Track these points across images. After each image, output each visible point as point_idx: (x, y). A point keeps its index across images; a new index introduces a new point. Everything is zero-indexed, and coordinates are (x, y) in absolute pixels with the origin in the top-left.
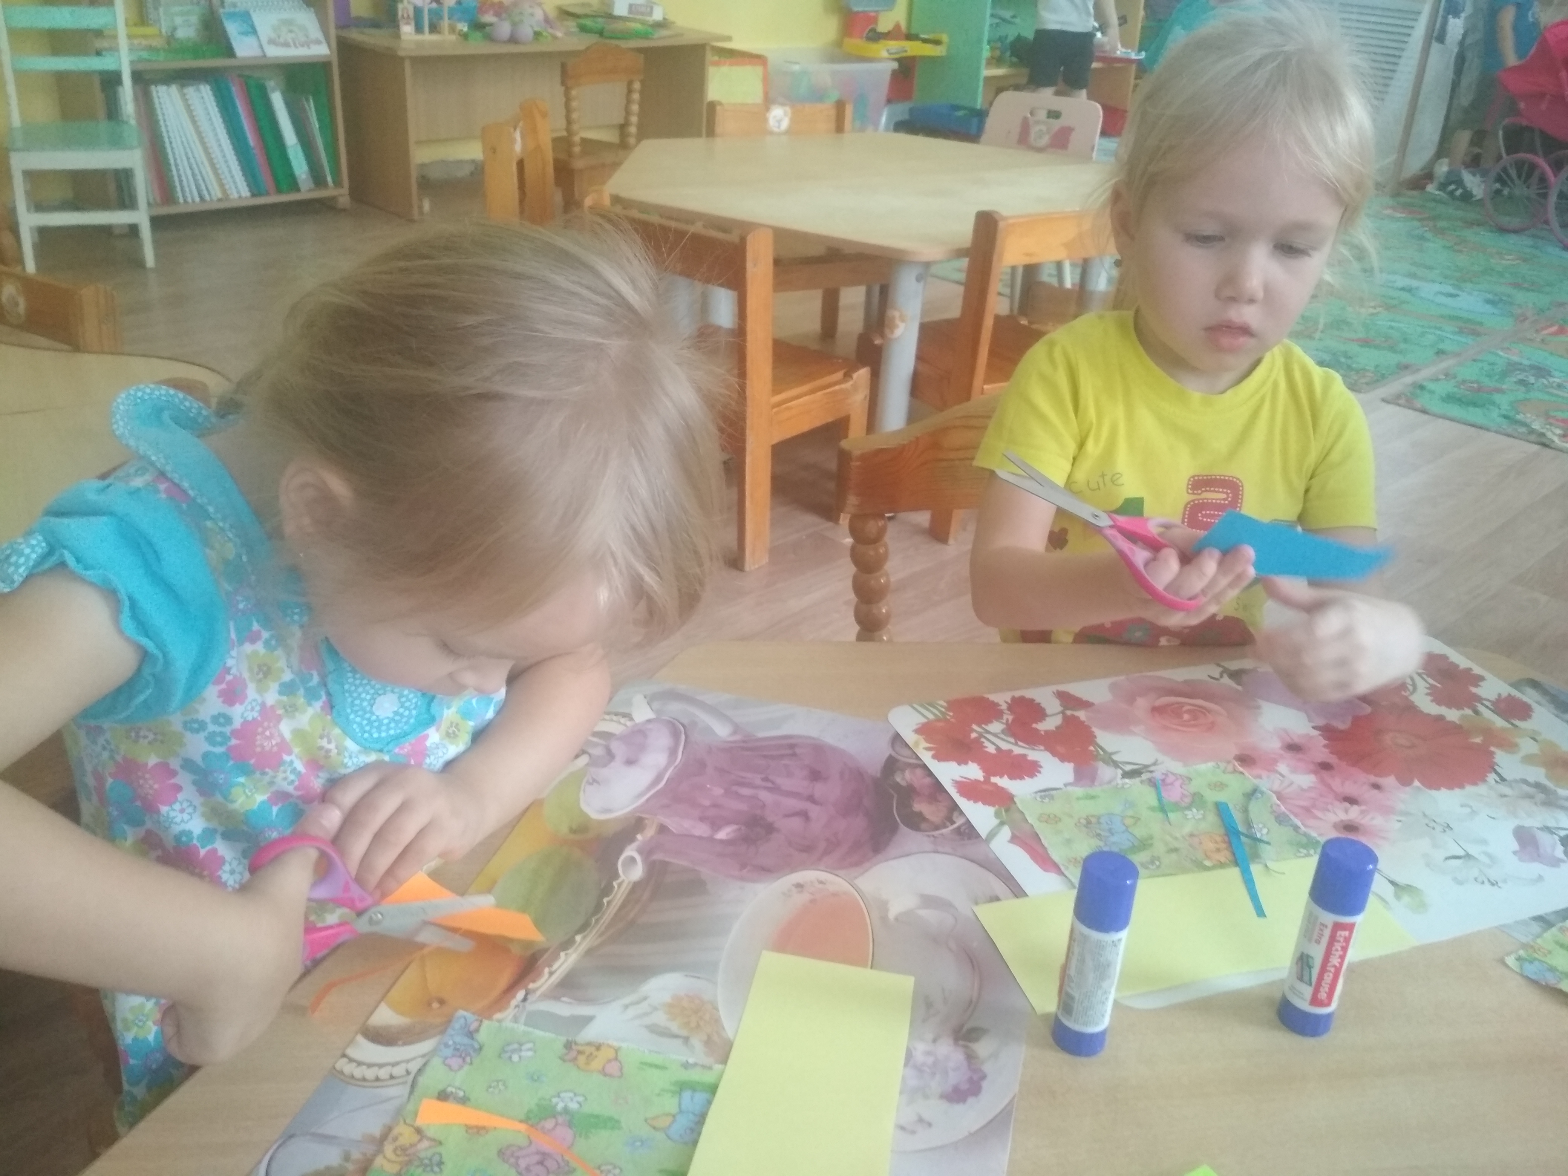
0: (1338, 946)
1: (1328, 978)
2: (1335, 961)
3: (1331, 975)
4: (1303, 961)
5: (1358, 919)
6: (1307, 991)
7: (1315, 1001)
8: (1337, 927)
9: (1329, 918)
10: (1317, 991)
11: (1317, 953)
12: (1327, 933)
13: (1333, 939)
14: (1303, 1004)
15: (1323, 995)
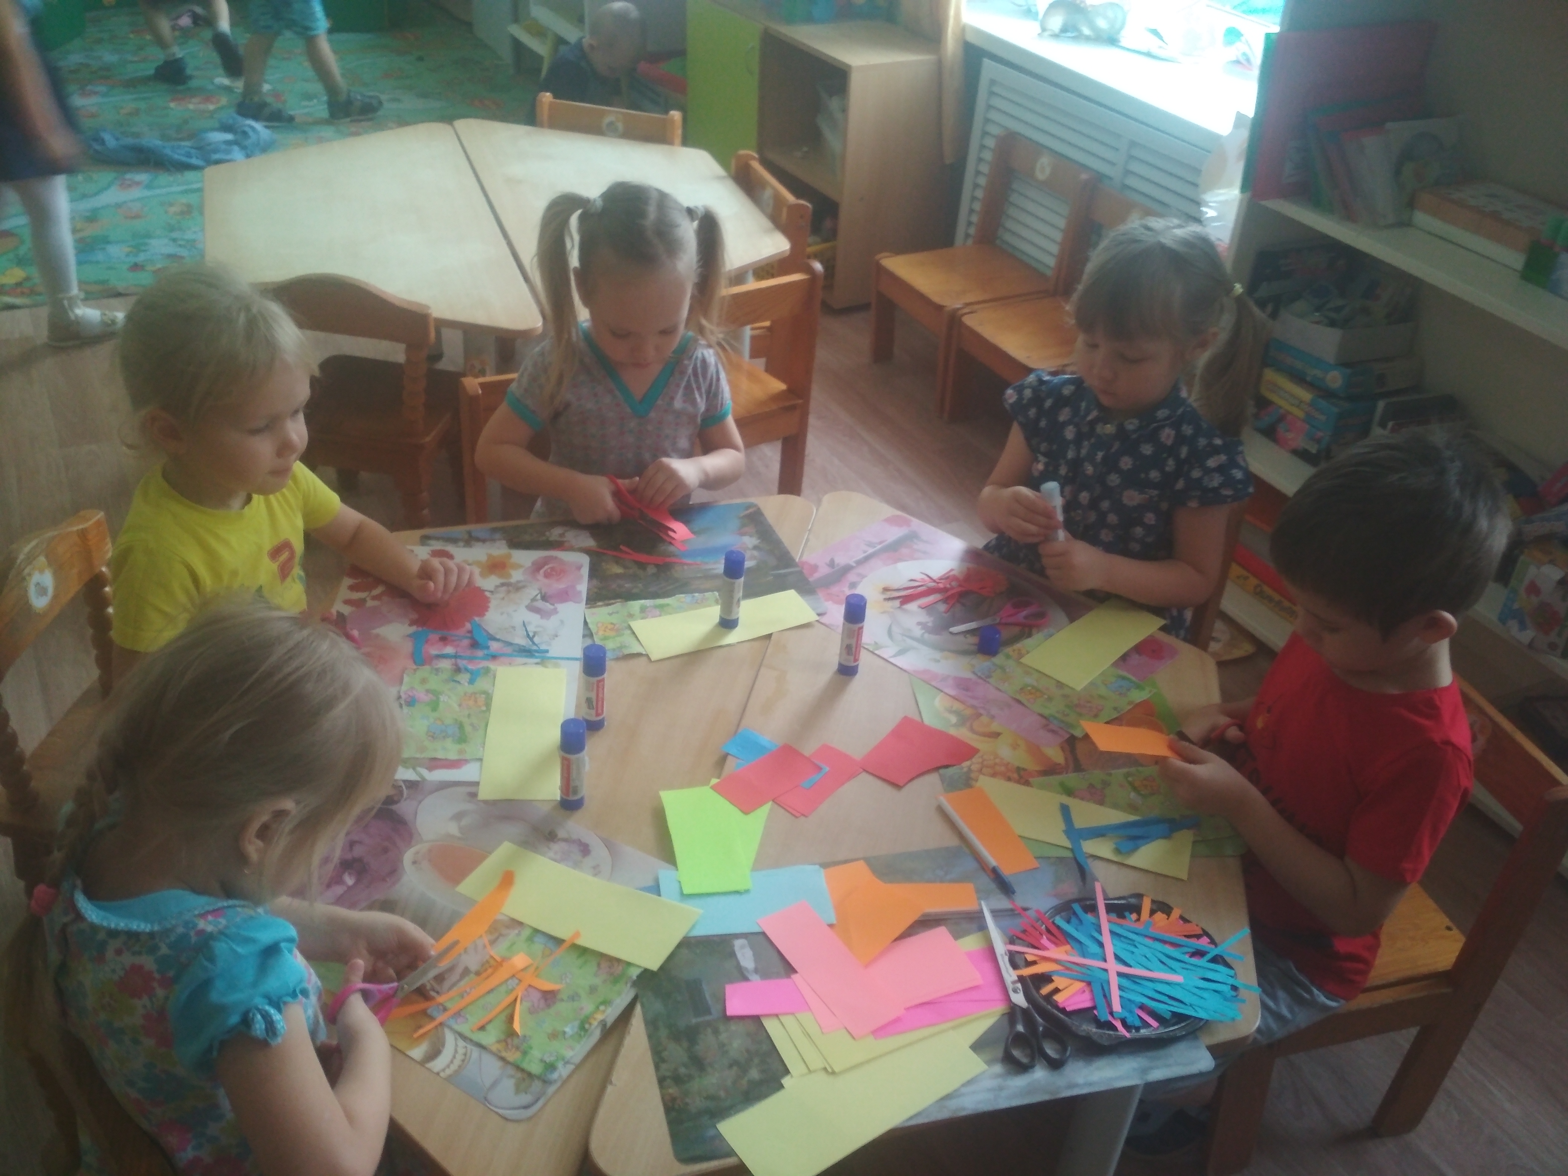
0: (600, 689)
1: (600, 703)
2: (600, 695)
3: (601, 702)
4: (589, 701)
5: (605, 675)
6: (593, 712)
7: (598, 715)
8: (599, 681)
9: (594, 680)
10: (597, 711)
11: (593, 695)
12: (595, 686)
13: (598, 687)
14: (594, 718)
15: (600, 711)
